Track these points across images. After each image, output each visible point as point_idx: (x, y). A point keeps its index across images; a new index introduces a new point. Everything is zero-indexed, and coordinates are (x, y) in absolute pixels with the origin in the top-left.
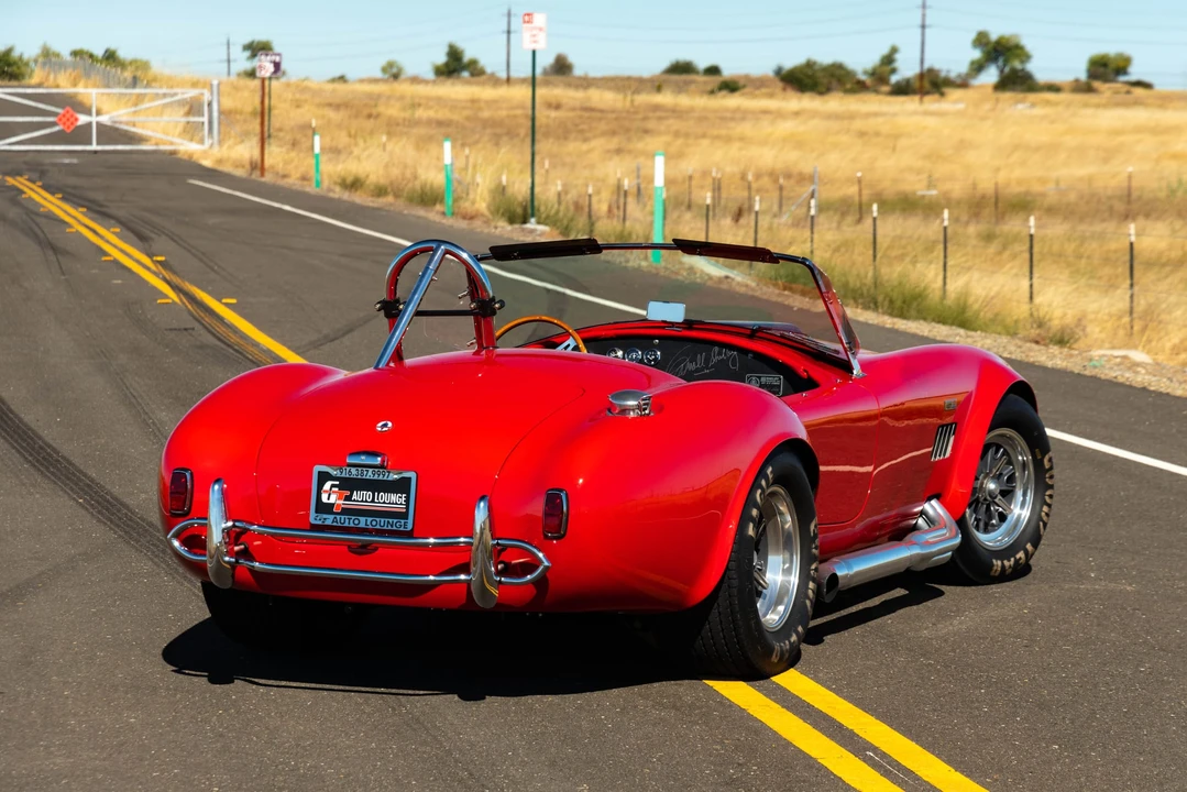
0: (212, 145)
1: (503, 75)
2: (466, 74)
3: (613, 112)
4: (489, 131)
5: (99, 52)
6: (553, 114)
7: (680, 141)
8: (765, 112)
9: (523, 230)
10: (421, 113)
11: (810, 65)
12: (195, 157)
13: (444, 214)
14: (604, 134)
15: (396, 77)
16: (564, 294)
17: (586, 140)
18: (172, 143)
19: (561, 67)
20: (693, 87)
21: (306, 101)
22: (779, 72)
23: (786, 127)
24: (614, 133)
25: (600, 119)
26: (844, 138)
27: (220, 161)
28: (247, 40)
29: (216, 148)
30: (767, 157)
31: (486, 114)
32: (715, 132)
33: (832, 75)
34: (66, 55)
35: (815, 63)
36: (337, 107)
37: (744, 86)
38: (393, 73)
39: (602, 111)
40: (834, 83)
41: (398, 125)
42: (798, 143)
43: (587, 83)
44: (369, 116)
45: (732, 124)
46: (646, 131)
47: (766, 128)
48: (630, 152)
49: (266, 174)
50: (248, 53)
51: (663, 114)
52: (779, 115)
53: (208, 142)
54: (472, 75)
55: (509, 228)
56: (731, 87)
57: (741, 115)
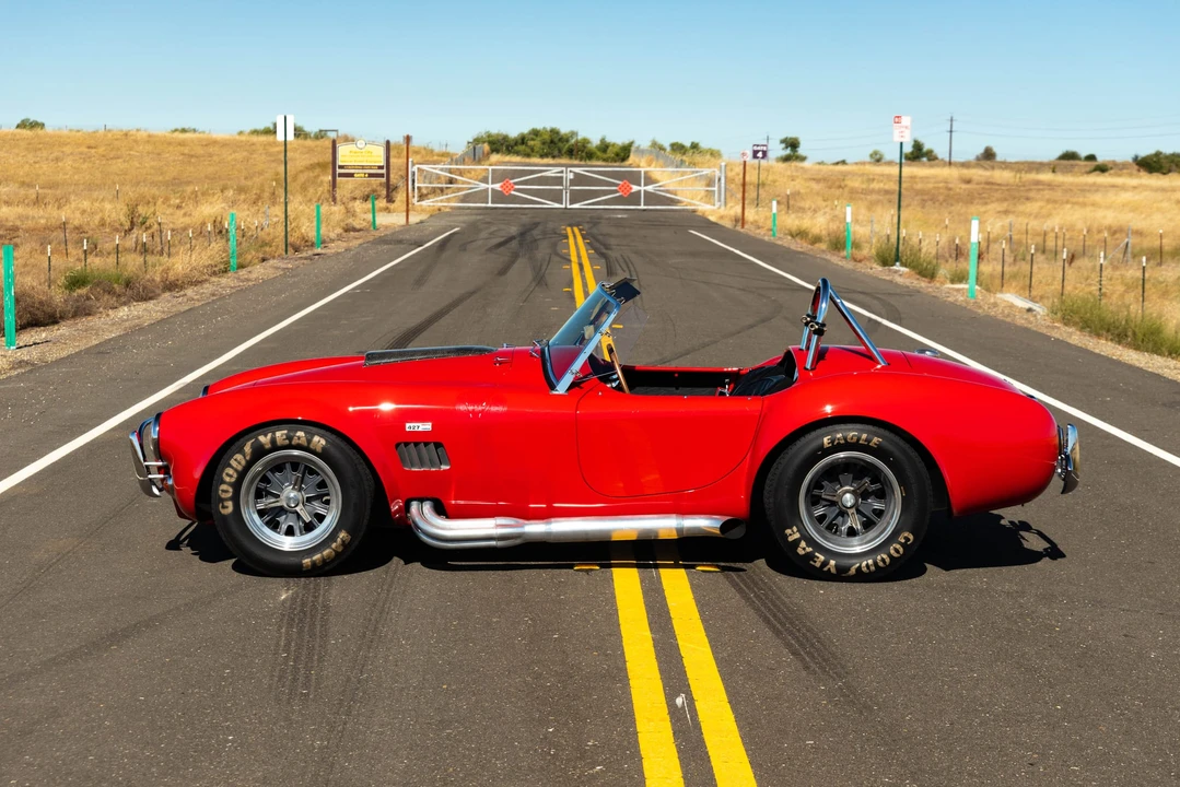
0: (719, 208)
1: (947, 159)
2: (925, 159)
3: (1007, 185)
4: (918, 198)
5: (688, 144)
6: (964, 186)
7: (1050, 206)
8: (1113, 186)
9: (890, 270)
10: (875, 185)
11: (1158, 154)
12: (706, 214)
13: (845, 258)
14: (998, 200)
15: (878, 161)
16: (880, 323)
17: (986, 204)
18: (694, 205)
19: (989, 155)
20: (1076, 169)
21: (798, 177)
22: (1136, 159)
23: (1126, 196)
24: (1006, 200)
25: (997, 190)
26: (1165, 205)
27: (722, 217)
28: (783, 137)
29: (723, 208)
30: (1109, 217)
31: (919, 186)
32: (1074, 200)
33: (1172, 161)
34: (667, 145)
35: (1161, 153)
36: (818, 181)
37: (1111, 168)
38: (877, 159)
39: (999, 185)
40: (1174, 167)
41: (858, 193)
42: (1135, 208)
43: (1006, 165)
44: (840, 187)
45: (1088, 195)
46: (1028, 199)
47: (1111, 197)
48: (1013, 212)
49: (746, 227)
50: (783, 145)
51: (1041, 187)
52: (1123, 188)
53: (717, 204)
54: (929, 160)
55: (880, 268)
56: (1102, 169)
57: (1096, 188)
